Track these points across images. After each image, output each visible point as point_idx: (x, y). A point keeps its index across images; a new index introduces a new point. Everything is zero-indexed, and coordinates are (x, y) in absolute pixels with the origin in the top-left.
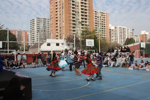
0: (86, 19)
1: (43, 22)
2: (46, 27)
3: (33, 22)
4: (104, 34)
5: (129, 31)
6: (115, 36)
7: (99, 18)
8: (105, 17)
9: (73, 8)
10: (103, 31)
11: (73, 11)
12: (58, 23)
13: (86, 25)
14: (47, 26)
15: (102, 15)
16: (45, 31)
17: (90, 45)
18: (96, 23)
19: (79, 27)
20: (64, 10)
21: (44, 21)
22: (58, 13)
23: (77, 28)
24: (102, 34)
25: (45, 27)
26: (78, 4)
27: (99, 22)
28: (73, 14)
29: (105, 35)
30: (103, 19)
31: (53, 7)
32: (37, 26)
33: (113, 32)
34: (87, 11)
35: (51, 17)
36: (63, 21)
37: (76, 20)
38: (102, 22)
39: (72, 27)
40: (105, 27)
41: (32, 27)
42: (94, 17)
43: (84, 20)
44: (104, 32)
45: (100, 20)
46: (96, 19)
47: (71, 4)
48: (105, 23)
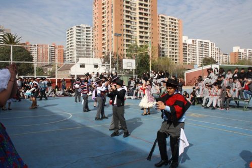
0: (146, 28)
1: (85, 32)
2: (90, 40)
3: (70, 32)
4: (174, 51)
5: (214, 47)
6: (192, 53)
7: (168, 27)
8: (177, 25)
9: (127, 12)
10: (173, 46)
11: (127, 16)
12: (106, 35)
13: (147, 37)
14: (91, 38)
15: (172, 23)
16: (88, 45)
17: (128, 68)
18: (163, 35)
19: (136, 40)
20: (113, 15)
21: (87, 31)
22: (106, 18)
23: (132, 42)
24: (172, 51)
25: (88, 40)
26: (136, 6)
27: (168, 32)
28: (127, 21)
29: (176, 53)
30: (174, 28)
31: (98, 11)
33: (190, 48)
34: (148, 17)
35: (96, 25)
36: (112, 32)
37: (132, 30)
38: (173, 33)
39: (125, 41)
40: (176, 40)
41: (70, 39)
42: (161, 25)
43: (143, 30)
44: (174, 48)
45: (168, 30)
46: (163, 28)
47: (124, 5)
48: (177, 35)
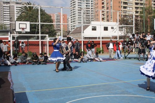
1: (86, 2)
3: (73, 3)
14: (90, 7)
16: (88, 13)
19: (132, 7)
23: (128, 8)
25: (88, 8)
32: (79, 8)
39: (123, 7)
41: (73, 9)
